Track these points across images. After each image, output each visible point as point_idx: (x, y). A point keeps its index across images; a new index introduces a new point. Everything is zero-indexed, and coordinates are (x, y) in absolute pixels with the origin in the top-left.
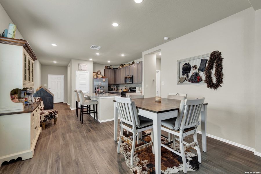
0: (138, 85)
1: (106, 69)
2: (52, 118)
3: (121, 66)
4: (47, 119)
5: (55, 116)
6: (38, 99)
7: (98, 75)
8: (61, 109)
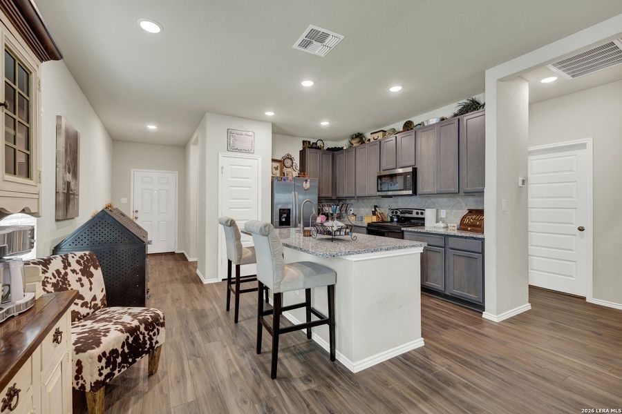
0: (433, 200)
1: (308, 151)
2: (140, 355)
3: (358, 140)
4: (113, 369)
5: (151, 343)
6: (78, 262)
7: (285, 170)
8: (171, 281)
